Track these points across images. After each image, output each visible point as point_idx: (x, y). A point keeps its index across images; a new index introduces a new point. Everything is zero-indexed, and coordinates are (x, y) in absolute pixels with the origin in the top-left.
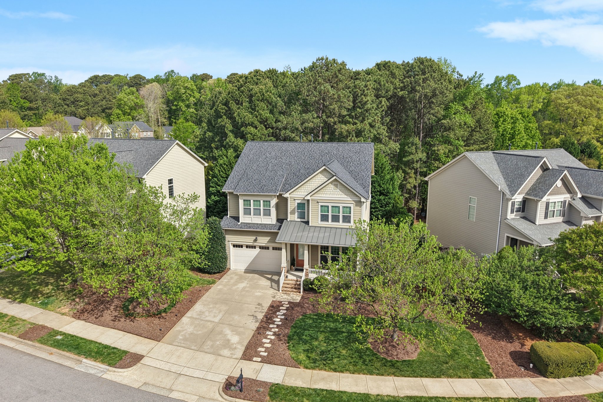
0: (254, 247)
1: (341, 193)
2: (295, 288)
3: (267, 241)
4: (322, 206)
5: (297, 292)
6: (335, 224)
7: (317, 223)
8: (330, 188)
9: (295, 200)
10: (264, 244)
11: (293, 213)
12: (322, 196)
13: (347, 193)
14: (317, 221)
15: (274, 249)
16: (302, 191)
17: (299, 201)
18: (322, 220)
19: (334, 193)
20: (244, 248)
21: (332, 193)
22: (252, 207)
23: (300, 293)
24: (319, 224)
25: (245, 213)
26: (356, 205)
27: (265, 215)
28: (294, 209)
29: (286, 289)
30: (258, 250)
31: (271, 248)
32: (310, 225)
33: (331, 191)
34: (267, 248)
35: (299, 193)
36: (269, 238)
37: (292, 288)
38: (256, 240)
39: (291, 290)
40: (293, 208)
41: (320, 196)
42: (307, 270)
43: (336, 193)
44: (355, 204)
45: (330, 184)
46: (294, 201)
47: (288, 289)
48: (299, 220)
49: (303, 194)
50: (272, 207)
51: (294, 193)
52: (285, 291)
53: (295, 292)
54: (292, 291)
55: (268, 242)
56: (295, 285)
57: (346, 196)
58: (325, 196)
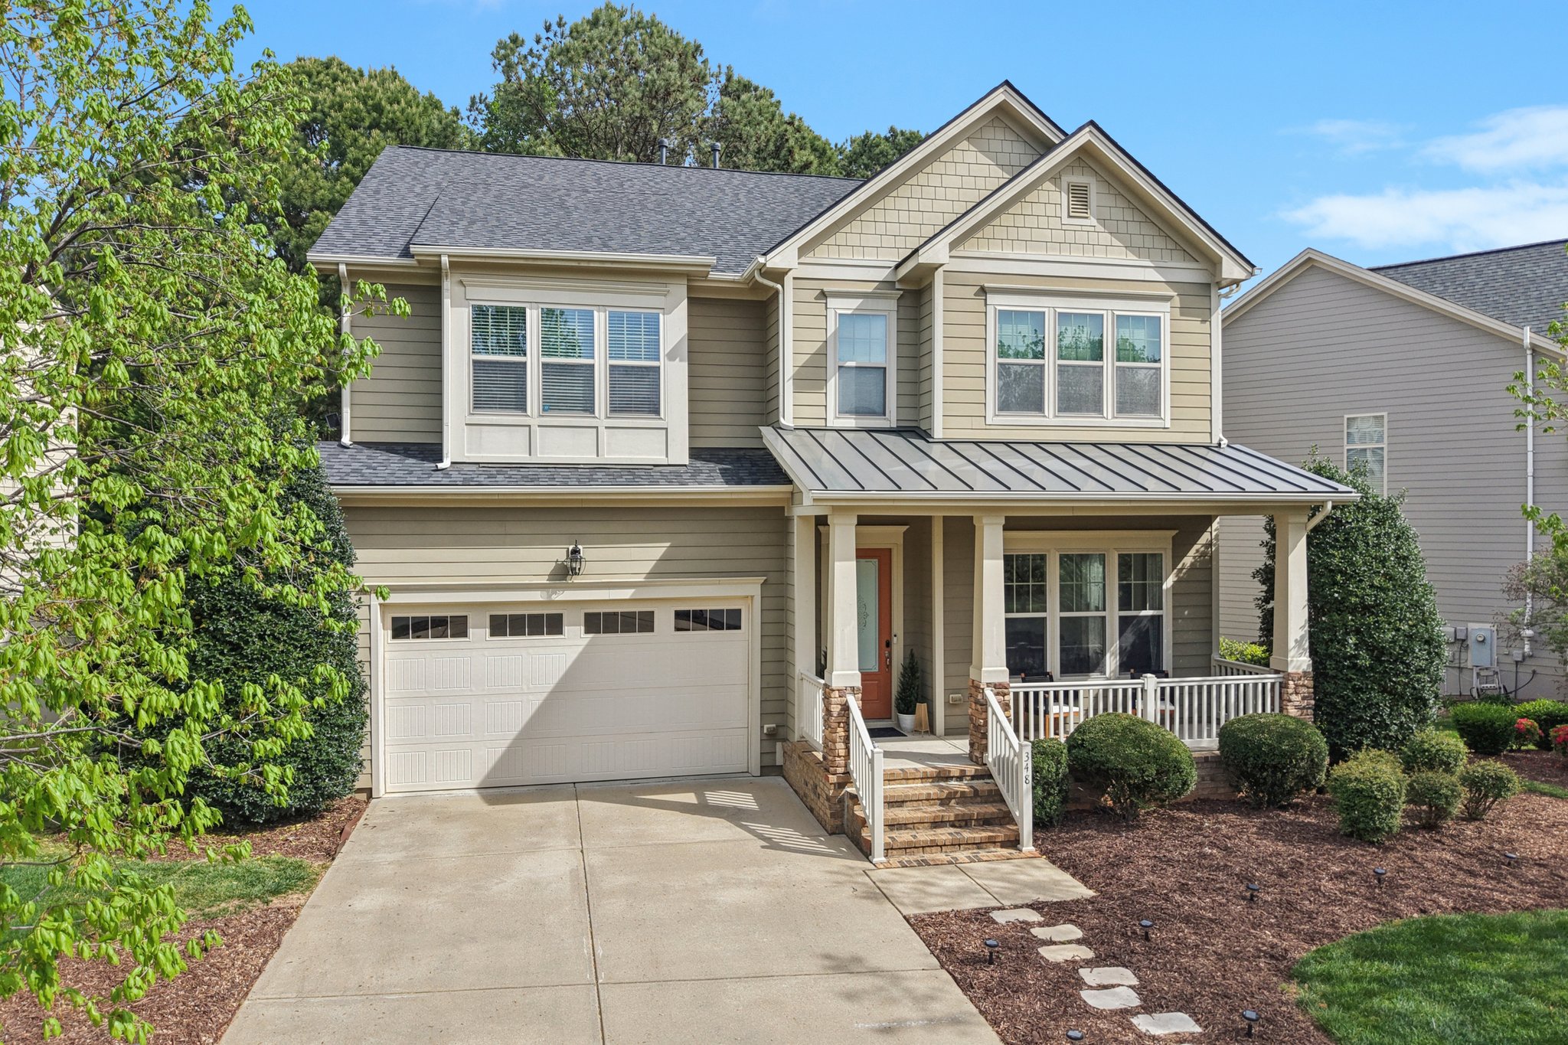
0: (553, 624)
1: (1106, 238)
2: (963, 822)
3: (648, 567)
4: (1005, 316)
5: (992, 841)
6: (1081, 426)
7: (978, 423)
8: (1051, 210)
9: (823, 295)
10: (627, 594)
11: (812, 376)
12: (1008, 253)
13: (1138, 241)
14: (978, 410)
15: (690, 619)
16: (866, 240)
17: (850, 305)
18: (1004, 406)
19: (1070, 237)
20: (479, 631)
21: (1059, 236)
22: (533, 359)
23: (1014, 843)
24: (989, 427)
25: (481, 401)
26: (1185, 310)
27: (618, 407)
28: (822, 353)
29: (904, 836)
30: (575, 638)
31: (664, 619)
32: (938, 433)
33: (1054, 223)
34: (643, 622)
35: (846, 257)
36: (656, 551)
37: (936, 824)
38: (564, 573)
39: (944, 834)
40: (814, 347)
41: (995, 252)
42: (1000, 689)
43: (1082, 237)
44: (1177, 301)
45: (1048, 185)
46: (819, 308)
47: (924, 835)
48: (850, 422)
49: (870, 258)
50: (671, 356)
51: (821, 253)
52: (907, 848)
53: (979, 845)
54: (957, 845)
55: (651, 574)
56: (944, 802)
57: (1132, 259)
58: (1019, 253)
